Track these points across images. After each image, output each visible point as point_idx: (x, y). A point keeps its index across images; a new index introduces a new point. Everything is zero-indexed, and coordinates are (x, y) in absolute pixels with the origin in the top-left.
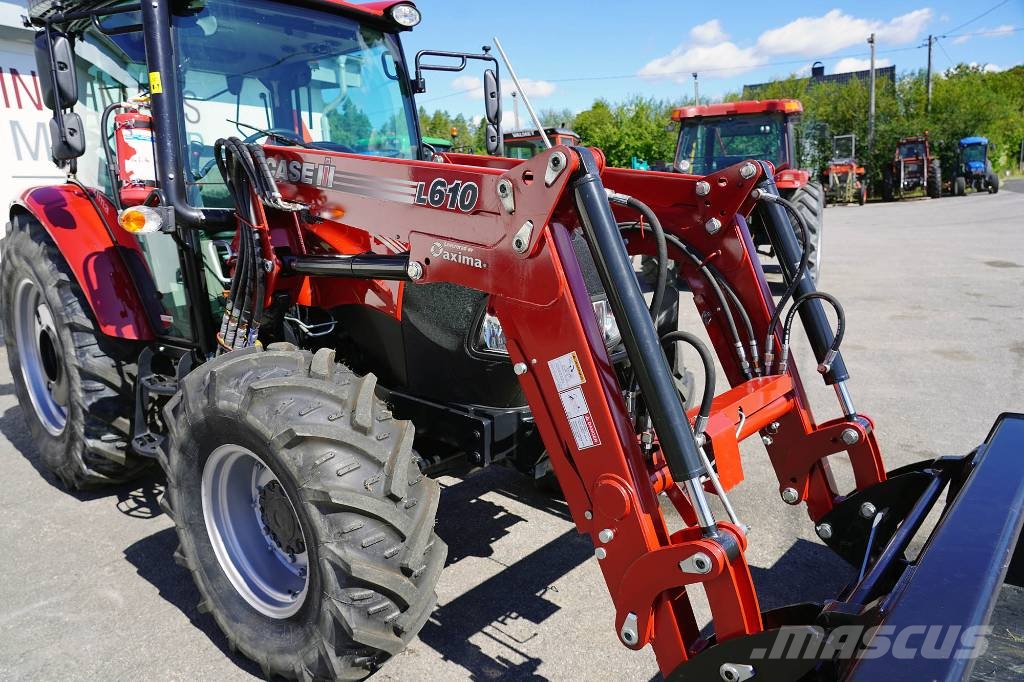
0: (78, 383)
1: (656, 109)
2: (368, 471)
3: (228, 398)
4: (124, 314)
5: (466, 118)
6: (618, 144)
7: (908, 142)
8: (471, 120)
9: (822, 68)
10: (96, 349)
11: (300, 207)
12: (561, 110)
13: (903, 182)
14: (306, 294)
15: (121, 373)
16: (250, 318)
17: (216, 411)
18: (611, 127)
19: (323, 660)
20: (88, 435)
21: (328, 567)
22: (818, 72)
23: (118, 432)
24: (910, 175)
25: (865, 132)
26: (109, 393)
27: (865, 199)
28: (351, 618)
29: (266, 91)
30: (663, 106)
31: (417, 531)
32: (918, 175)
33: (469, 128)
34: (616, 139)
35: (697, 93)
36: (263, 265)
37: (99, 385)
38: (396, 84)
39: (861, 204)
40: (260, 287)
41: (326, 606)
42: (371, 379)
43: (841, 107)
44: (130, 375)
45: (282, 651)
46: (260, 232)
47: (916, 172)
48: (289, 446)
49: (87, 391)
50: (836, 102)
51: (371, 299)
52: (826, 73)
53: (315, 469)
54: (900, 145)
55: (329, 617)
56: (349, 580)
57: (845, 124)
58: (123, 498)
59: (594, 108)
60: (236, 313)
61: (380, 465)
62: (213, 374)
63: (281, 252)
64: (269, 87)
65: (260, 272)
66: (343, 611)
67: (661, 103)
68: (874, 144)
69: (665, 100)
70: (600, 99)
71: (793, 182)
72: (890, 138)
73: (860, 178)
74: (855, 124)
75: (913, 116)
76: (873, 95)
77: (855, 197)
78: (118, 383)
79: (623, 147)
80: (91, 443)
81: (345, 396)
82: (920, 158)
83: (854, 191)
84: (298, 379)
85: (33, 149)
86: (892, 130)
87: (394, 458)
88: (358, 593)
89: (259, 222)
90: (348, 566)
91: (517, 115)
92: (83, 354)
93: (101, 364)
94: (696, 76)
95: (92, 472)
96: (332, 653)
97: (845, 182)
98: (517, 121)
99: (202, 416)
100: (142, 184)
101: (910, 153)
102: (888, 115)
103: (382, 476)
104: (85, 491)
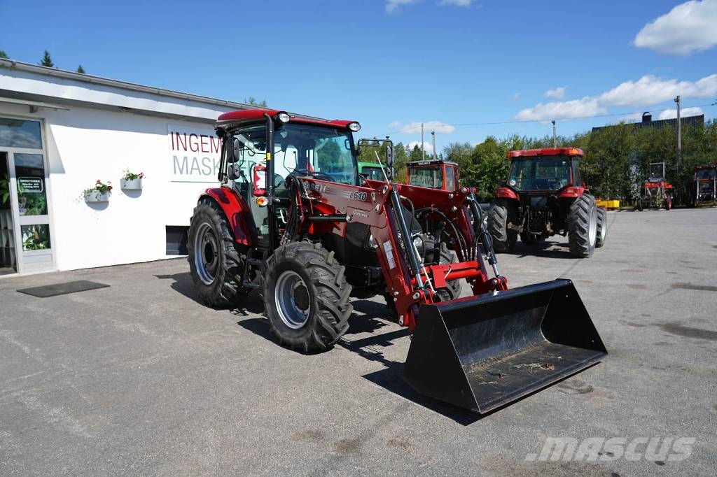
0: (225, 260)
1: (528, 144)
2: (331, 277)
3: (290, 255)
4: (243, 237)
5: (405, 146)
6: (501, 165)
7: (703, 168)
8: (407, 146)
9: (650, 116)
10: (233, 248)
11: (313, 198)
12: (464, 144)
13: (699, 195)
14: (312, 229)
15: (239, 257)
16: (292, 236)
17: (285, 259)
18: (496, 154)
19: (312, 336)
20: (226, 281)
21: (317, 303)
22: (647, 119)
23: (236, 281)
24: (704, 190)
25: (674, 160)
26: (235, 265)
27: (670, 206)
28: (322, 319)
29: (296, 150)
30: (532, 142)
31: (344, 296)
32: (710, 190)
33: (406, 152)
34: (499, 162)
35: (555, 134)
36: (299, 218)
37: (232, 262)
38: (350, 151)
39: (667, 209)
40: (297, 225)
41: (315, 317)
42: (333, 253)
43: (657, 144)
44: (243, 259)
45: (299, 337)
46: (299, 206)
47: (708, 189)
48: (308, 267)
49: (228, 264)
50: (654, 140)
51: (335, 231)
52: (653, 119)
53: (315, 274)
54: (697, 170)
55: (315, 320)
56: (323, 307)
57: (659, 155)
58: (231, 310)
59: (486, 142)
60: (288, 234)
61: (334, 275)
62: (285, 248)
63: (305, 213)
64: (298, 149)
65: (298, 220)
66: (320, 317)
67: (531, 139)
68: (681, 168)
69: (533, 138)
70: (490, 136)
71: (573, 194)
72: (692, 165)
73: (669, 192)
74: (666, 155)
75: (709, 150)
76: (680, 135)
77: (663, 204)
78: (239, 261)
79: (504, 168)
80: (226, 284)
81: (325, 255)
82: (712, 179)
83: (662, 200)
84: (312, 249)
85: (181, 168)
86: (694, 159)
87: (338, 275)
88: (325, 312)
89: (299, 203)
90: (322, 302)
91: (434, 146)
92: (228, 250)
93: (234, 253)
94: (554, 123)
95: (223, 297)
96: (315, 333)
97: (656, 194)
98: (434, 149)
99: (279, 262)
100: (261, 189)
101: (706, 175)
102: (691, 151)
103: (334, 279)
104: (218, 306)
